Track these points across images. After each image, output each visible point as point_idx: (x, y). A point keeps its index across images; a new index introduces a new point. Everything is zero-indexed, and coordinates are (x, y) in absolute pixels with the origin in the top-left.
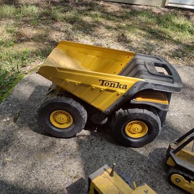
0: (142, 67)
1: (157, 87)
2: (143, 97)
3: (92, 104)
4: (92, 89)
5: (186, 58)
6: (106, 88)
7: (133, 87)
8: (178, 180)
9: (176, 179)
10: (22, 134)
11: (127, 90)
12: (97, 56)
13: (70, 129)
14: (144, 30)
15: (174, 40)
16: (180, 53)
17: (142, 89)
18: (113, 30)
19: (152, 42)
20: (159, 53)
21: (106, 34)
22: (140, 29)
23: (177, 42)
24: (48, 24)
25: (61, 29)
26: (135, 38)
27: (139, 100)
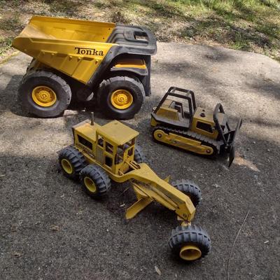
0: (120, 36)
1: (132, 50)
2: (121, 64)
3: (73, 76)
4: (70, 59)
5: (198, 37)
6: (83, 56)
7: (109, 52)
8: (160, 136)
9: (158, 135)
10: (5, 118)
11: (104, 56)
12: (76, 31)
13: (55, 107)
14: (147, 5)
15: (184, 17)
16: (191, 31)
17: (118, 54)
18: (107, 9)
19: (157, 20)
20: (165, 33)
21: (97, 14)
22: (141, 5)
23: (188, 19)
24: (16, 5)
25: (36, 12)
26: (135, 17)
27: (118, 67)
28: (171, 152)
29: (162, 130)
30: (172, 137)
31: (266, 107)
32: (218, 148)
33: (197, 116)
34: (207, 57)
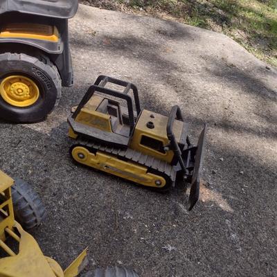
5: (149, 8)
8: (81, 155)
9: (79, 154)
28: (100, 181)
29: (85, 147)
30: (101, 159)
31: (232, 103)
32: (173, 178)
33: (141, 126)
34: (159, 32)
